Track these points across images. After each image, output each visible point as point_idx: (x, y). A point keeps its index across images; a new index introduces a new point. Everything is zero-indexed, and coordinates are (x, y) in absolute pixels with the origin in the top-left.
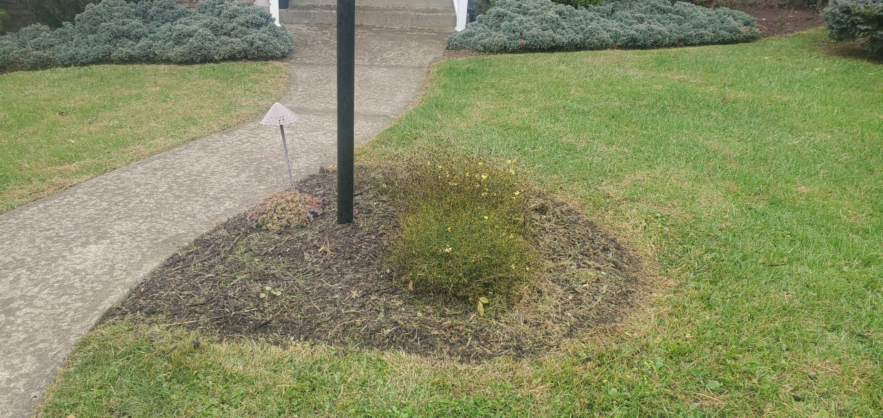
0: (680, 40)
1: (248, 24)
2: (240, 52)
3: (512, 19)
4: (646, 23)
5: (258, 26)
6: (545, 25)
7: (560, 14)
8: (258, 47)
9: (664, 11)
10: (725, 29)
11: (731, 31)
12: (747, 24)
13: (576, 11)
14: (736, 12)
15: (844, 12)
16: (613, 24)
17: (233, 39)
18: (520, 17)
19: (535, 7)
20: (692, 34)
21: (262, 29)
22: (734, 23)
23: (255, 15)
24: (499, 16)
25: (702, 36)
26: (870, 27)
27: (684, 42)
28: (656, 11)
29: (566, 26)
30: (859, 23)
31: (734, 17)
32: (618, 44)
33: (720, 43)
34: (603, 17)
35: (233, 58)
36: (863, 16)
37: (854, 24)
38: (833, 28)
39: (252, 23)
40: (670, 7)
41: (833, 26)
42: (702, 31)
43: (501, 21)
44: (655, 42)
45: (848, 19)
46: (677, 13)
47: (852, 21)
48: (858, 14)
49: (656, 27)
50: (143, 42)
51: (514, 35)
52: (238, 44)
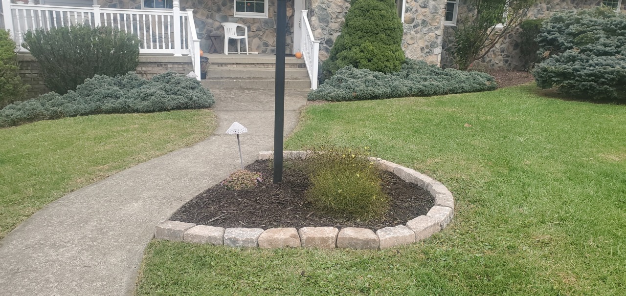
0: (450, 90)
1: (187, 87)
2: (183, 104)
3: (346, 81)
4: (428, 81)
5: (193, 88)
6: (367, 84)
7: (376, 78)
8: (195, 101)
9: (439, 74)
10: (476, 83)
11: (479, 84)
12: (489, 80)
13: (385, 75)
14: (482, 73)
15: (544, 71)
16: (408, 83)
17: (179, 97)
18: (352, 80)
19: (361, 74)
20: (457, 87)
21: (196, 90)
22: (481, 79)
23: (191, 82)
24: (339, 80)
25: (462, 88)
26: (559, 79)
27: (453, 91)
28: (434, 74)
29: (380, 84)
30: (553, 77)
31: (481, 76)
32: (413, 94)
33: (474, 91)
34: (402, 78)
35: (178, 108)
36: (554, 72)
37: (550, 77)
38: (539, 80)
39: (189, 87)
40: (442, 71)
41: (539, 79)
42: (463, 84)
43: (341, 82)
44: (435, 92)
45: (546, 75)
46: (447, 74)
47: (549, 76)
48: (551, 72)
49: (435, 83)
50: (121, 100)
51: (349, 90)
52: (182, 99)
